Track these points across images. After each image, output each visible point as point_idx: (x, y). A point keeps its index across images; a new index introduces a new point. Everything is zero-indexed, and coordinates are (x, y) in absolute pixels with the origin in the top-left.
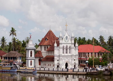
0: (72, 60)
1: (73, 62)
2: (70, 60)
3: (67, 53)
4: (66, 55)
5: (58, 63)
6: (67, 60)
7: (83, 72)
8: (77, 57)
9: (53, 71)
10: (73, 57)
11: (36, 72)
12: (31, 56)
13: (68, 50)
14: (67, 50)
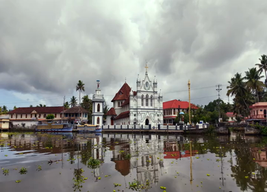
0: (154, 115)
1: (156, 118)
2: (152, 115)
3: (147, 105)
4: (146, 107)
5: (135, 119)
6: (148, 115)
7: (176, 129)
8: (162, 111)
9: (128, 129)
10: (156, 111)
11: (101, 131)
12: (98, 110)
13: (149, 101)
14: (147, 100)
